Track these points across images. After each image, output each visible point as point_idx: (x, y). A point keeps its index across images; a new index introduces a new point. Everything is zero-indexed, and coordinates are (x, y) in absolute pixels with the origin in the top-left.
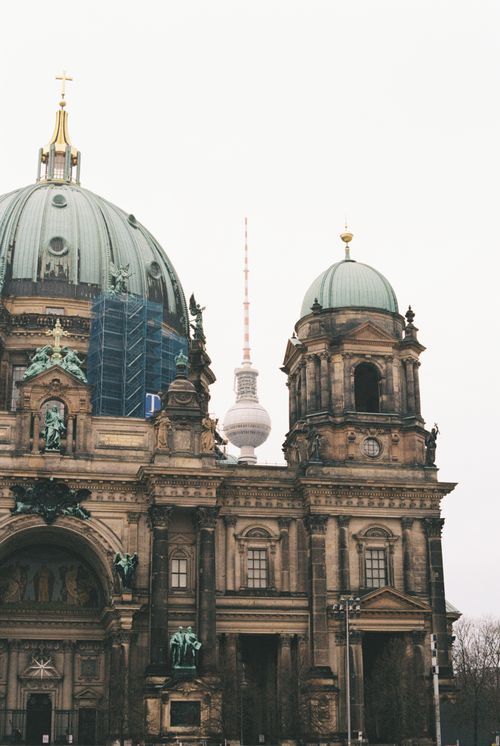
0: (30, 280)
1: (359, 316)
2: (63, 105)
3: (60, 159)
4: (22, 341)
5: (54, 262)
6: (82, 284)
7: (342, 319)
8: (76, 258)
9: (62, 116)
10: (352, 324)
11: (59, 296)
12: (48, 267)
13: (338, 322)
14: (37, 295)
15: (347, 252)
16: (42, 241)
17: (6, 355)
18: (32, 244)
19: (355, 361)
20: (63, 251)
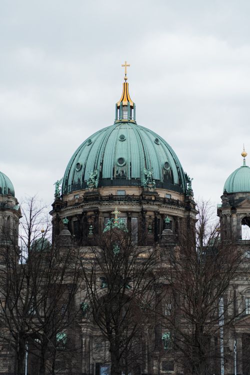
0: (110, 179)
1: (244, 196)
2: (126, 79)
3: (125, 109)
4: (107, 207)
5: (120, 169)
6: (132, 178)
7: (237, 198)
8: (129, 167)
9: (126, 86)
10: (241, 200)
11: (122, 185)
12: (117, 172)
13: (235, 199)
14: (112, 185)
15: (244, 162)
16: (114, 160)
17: (101, 214)
18: (110, 161)
19: (242, 216)
20: (124, 164)
